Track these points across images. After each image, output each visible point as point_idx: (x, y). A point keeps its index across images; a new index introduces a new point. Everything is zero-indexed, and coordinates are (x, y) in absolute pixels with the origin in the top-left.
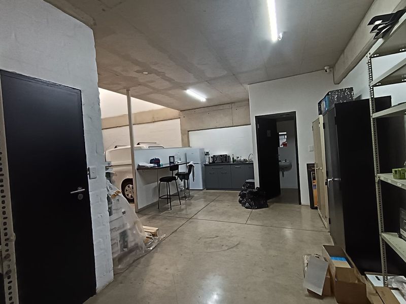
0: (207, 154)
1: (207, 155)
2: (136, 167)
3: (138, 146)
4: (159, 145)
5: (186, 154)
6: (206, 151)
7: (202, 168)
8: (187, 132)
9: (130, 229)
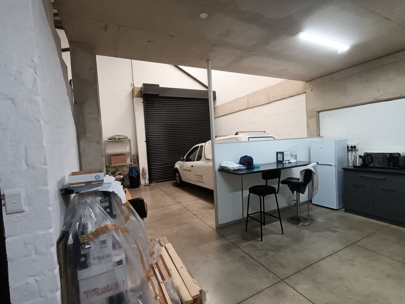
0: (353, 148)
1: (352, 150)
2: (217, 167)
3: (236, 136)
4: (267, 134)
5: (310, 148)
6: (351, 144)
7: (339, 173)
8: (315, 113)
9: (133, 290)
